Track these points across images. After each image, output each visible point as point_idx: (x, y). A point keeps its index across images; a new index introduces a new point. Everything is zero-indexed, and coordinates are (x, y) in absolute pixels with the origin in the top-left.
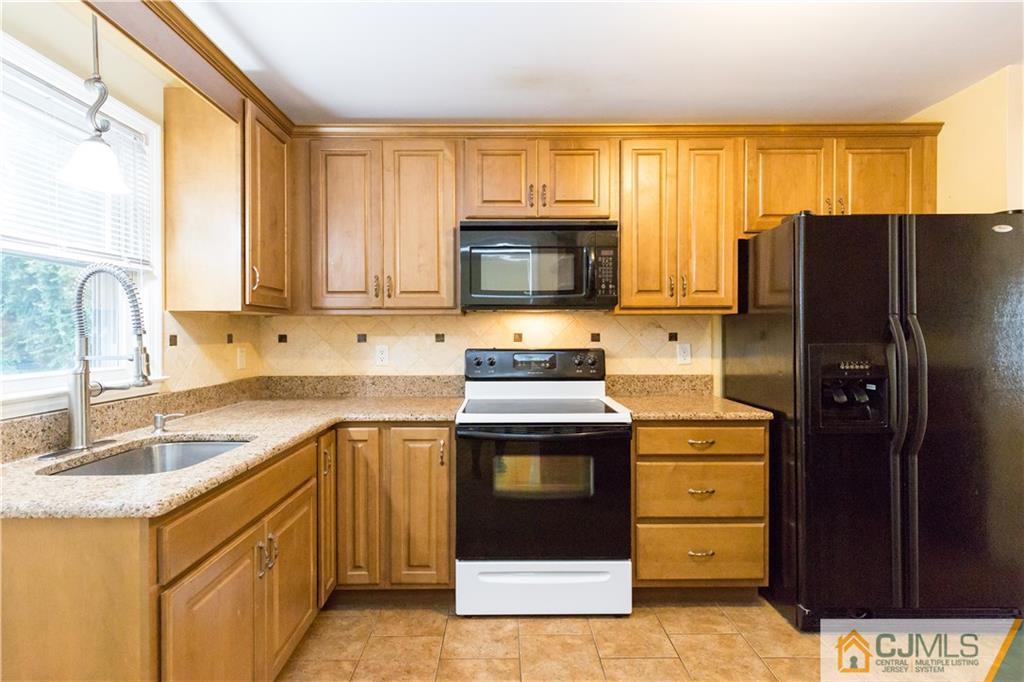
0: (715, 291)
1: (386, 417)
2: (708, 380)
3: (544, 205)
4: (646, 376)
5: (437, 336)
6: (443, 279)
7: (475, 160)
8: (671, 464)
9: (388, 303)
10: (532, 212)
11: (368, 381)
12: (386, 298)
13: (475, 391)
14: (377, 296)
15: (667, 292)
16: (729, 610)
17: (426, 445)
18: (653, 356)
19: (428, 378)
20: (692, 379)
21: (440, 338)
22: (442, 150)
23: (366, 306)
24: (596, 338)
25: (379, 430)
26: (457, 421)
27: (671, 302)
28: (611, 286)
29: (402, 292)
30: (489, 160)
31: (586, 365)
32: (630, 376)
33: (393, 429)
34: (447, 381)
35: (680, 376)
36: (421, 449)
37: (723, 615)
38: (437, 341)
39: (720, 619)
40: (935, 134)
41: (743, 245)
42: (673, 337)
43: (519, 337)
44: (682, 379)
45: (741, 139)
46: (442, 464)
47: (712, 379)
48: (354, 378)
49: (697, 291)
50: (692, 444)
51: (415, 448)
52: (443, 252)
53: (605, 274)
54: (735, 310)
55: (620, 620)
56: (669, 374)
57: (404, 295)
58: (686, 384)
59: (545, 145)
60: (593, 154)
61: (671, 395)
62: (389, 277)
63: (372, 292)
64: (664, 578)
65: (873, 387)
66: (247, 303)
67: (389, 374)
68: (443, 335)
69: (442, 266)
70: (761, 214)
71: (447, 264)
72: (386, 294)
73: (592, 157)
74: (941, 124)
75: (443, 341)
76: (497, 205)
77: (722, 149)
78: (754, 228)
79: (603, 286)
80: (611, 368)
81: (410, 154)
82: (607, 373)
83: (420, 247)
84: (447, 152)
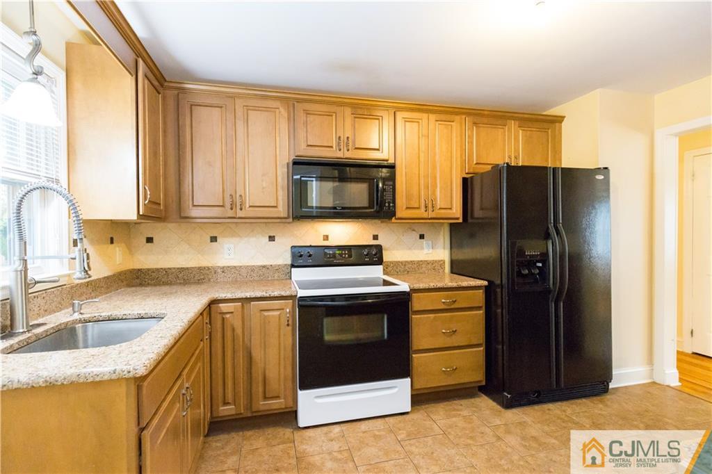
0: (450, 209)
1: (248, 295)
2: (442, 263)
3: (348, 150)
4: (406, 262)
5: (270, 237)
6: (280, 198)
7: (301, 117)
8: (432, 316)
9: (240, 214)
10: (340, 154)
11: (219, 270)
12: (238, 210)
13: (299, 274)
14: (232, 209)
15: (423, 209)
16: (464, 402)
17: (277, 313)
18: (410, 249)
19: (264, 267)
20: (433, 262)
21: (272, 238)
22: (278, 108)
23: (223, 216)
24: (376, 237)
25: (242, 304)
26: (299, 296)
27: (425, 215)
28: (391, 205)
29: (250, 206)
30: (311, 118)
31: (371, 255)
32: (397, 262)
33: (252, 303)
34: (277, 269)
35: (426, 261)
36: (273, 316)
37: (461, 405)
38: (270, 241)
39: (460, 407)
40: (561, 122)
41: (465, 180)
42: (422, 237)
43: (326, 238)
44: (427, 263)
45: (464, 117)
46: (288, 325)
47: (444, 263)
48: (209, 269)
49: (440, 208)
50: (444, 302)
51: (269, 316)
52: (279, 179)
53: (388, 197)
54: (461, 221)
55: (405, 416)
56: (420, 260)
57: (251, 209)
58: (429, 266)
59: (348, 111)
60: (378, 119)
61: (421, 273)
62: (241, 196)
63: (228, 205)
64: (429, 386)
65: (540, 265)
66: (141, 213)
67: (235, 265)
68: (274, 236)
69: (279, 188)
70: (475, 162)
71: (283, 188)
72: (238, 207)
73: (377, 121)
74: (564, 117)
75: (274, 240)
76: (317, 148)
77: (453, 122)
78: (471, 171)
79: (387, 205)
80: (387, 257)
81: (256, 109)
82: (384, 260)
83: (263, 175)
84: (282, 110)
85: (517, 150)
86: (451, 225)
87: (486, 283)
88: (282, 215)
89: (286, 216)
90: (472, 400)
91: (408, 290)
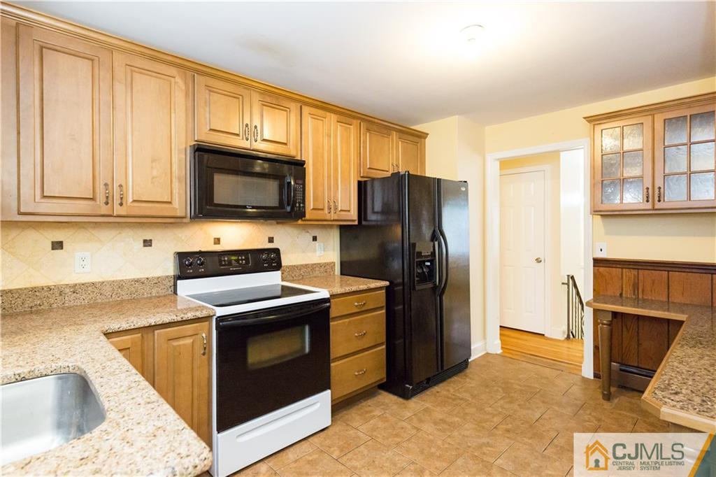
0: (349, 211)
1: (152, 321)
2: (332, 265)
3: (256, 141)
4: (302, 265)
5: (145, 241)
6: (175, 191)
7: (202, 94)
9: (118, 210)
10: (246, 144)
11: (68, 290)
12: (116, 206)
14: (107, 203)
15: (326, 211)
16: (370, 402)
17: (188, 341)
18: (304, 252)
19: (137, 281)
20: (326, 265)
21: (147, 243)
22: (174, 77)
23: (94, 213)
24: (271, 240)
25: (142, 336)
26: (218, 315)
27: (329, 217)
28: (301, 205)
29: (134, 201)
30: (215, 97)
31: (266, 260)
32: (292, 266)
33: (156, 332)
35: (319, 264)
36: (184, 345)
37: (370, 406)
38: (145, 246)
39: (370, 408)
40: (425, 138)
41: (359, 182)
42: (315, 239)
43: (217, 241)
44: (320, 265)
45: (359, 121)
46: (204, 354)
47: (334, 265)
48: (49, 289)
49: (341, 210)
50: (356, 306)
51: (180, 345)
52: (175, 167)
53: (299, 197)
54: (356, 223)
55: (325, 431)
56: (313, 263)
57: (136, 204)
58: (322, 269)
59: (256, 97)
60: (286, 111)
61: (315, 277)
62: (120, 186)
63: (101, 198)
64: (345, 394)
65: (429, 264)
67: (93, 281)
68: (151, 240)
69: (174, 180)
70: (368, 167)
71: (179, 179)
72: (117, 201)
73: (285, 113)
74: (428, 134)
75: (151, 246)
76: (221, 134)
77: (351, 125)
78: (365, 175)
79: (297, 205)
80: (286, 261)
81: (143, 71)
82: (283, 264)
83: (153, 161)
84: (178, 79)
85: (398, 159)
86: (341, 227)
87: (387, 283)
88: (179, 214)
89: (183, 215)
90: (376, 398)
91: (329, 296)
